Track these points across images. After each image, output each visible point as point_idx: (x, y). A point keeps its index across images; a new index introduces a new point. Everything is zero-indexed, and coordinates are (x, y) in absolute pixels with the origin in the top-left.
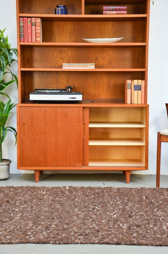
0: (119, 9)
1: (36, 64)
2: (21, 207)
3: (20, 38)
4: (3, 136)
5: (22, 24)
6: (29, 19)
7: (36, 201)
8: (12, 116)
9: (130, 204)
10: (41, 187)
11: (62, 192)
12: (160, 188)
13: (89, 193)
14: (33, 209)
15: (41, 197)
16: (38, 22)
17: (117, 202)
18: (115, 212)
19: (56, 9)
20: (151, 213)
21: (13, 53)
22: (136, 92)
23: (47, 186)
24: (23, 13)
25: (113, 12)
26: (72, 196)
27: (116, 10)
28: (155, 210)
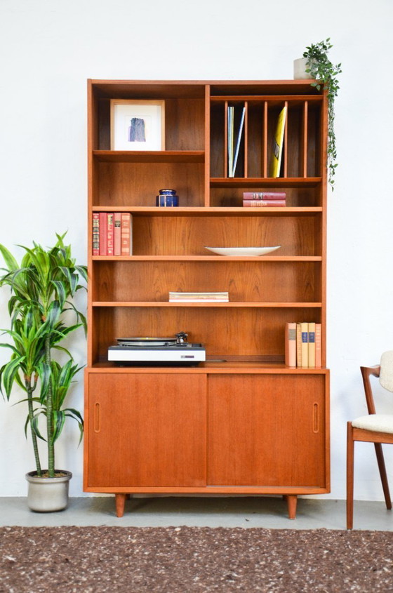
0: (272, 196)
1: (120, 293)
2: (92, 572)
3: (93, 248)
4: (57, 428)
5: (96, 224)
6: (110, 216)
7: (119, 559)
8: (73, 387)
9: (298, 567)
10: (129, 528)
11: (169, 539)
12: (355, 531)
13: (219, 540)
14: (115, 578)
15: (129, 549)
16: (126, 221)
17: (274, 562)
18: (270, 586)
19: (158, 197)
20: (340, 586)
21: (80, 276)
22: (306, 344)
23: (139, 527)
24: (98, 205)
25: (262, 202)
26: (188, 548)
27: (266, 198)
28: (346, 581)
